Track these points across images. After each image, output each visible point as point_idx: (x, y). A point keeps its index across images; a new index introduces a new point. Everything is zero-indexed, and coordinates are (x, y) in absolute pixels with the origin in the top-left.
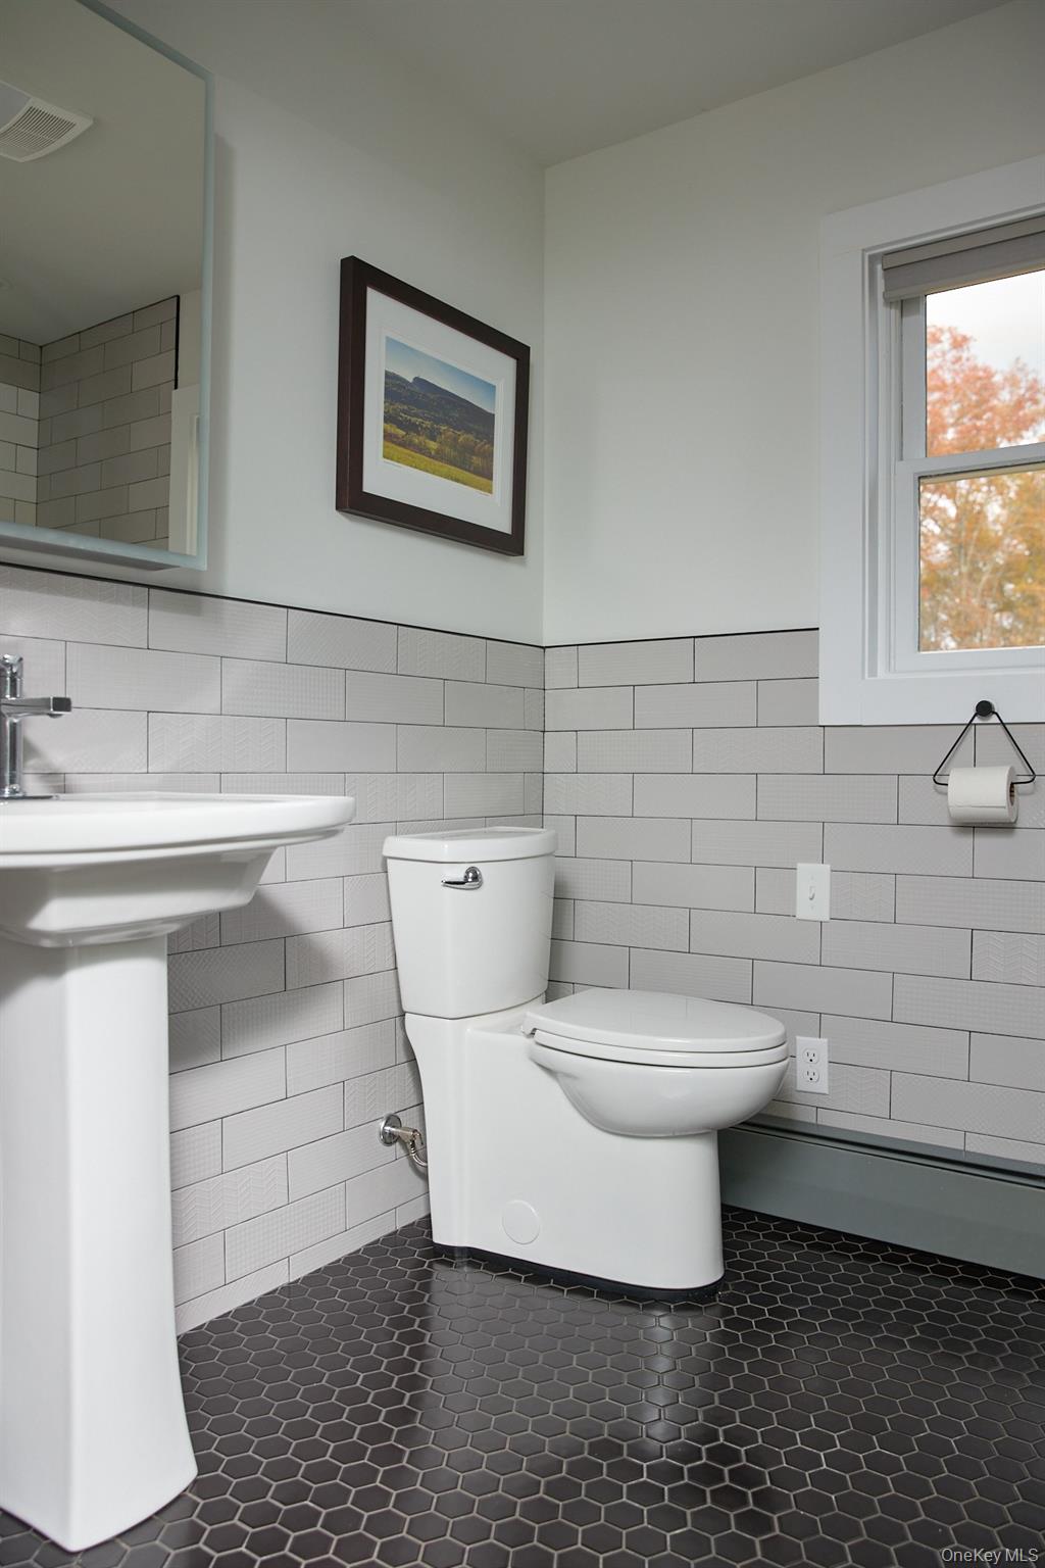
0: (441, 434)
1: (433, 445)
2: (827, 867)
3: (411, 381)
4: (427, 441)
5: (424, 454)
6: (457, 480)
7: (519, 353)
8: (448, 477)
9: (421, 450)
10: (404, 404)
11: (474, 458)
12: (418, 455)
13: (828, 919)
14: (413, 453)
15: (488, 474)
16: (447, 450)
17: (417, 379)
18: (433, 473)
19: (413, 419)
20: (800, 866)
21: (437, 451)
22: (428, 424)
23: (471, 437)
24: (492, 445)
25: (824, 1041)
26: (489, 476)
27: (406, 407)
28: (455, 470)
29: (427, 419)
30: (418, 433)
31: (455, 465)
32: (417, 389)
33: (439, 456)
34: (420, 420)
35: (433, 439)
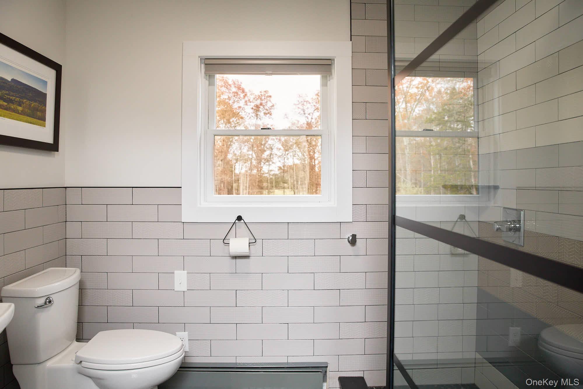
0: (24, 103)
1: (20, 108)
2: (186, 272)
3: (10, 80)
4: (17, 107)
5: (16, 113)
6: (31, 123)
7: (57, 68)
8: (26, 122)
9: (15, 111)
10: (7, 91)
11: (38, 113)
12: (13, 113)
13: (186, 290)
14: (11, 113)
15: (43, 119)
16: (26, 110)
17: (13, 80)
18: (20, 121)
19: (11, 97)
20: (176, 272)
21: (22, 111)
22: (18, 99)
23: (36, 104)
24: (46, 107)
25: (186, 333)
26: (44, 120)
27: (7, 92)
28: (29, 119)
29: (17, 97)
30: (13, 103)
31: (30, 117)
32: (13, 84)
33: (23, 113)
34: (14, 98)
35: (20, 106)
